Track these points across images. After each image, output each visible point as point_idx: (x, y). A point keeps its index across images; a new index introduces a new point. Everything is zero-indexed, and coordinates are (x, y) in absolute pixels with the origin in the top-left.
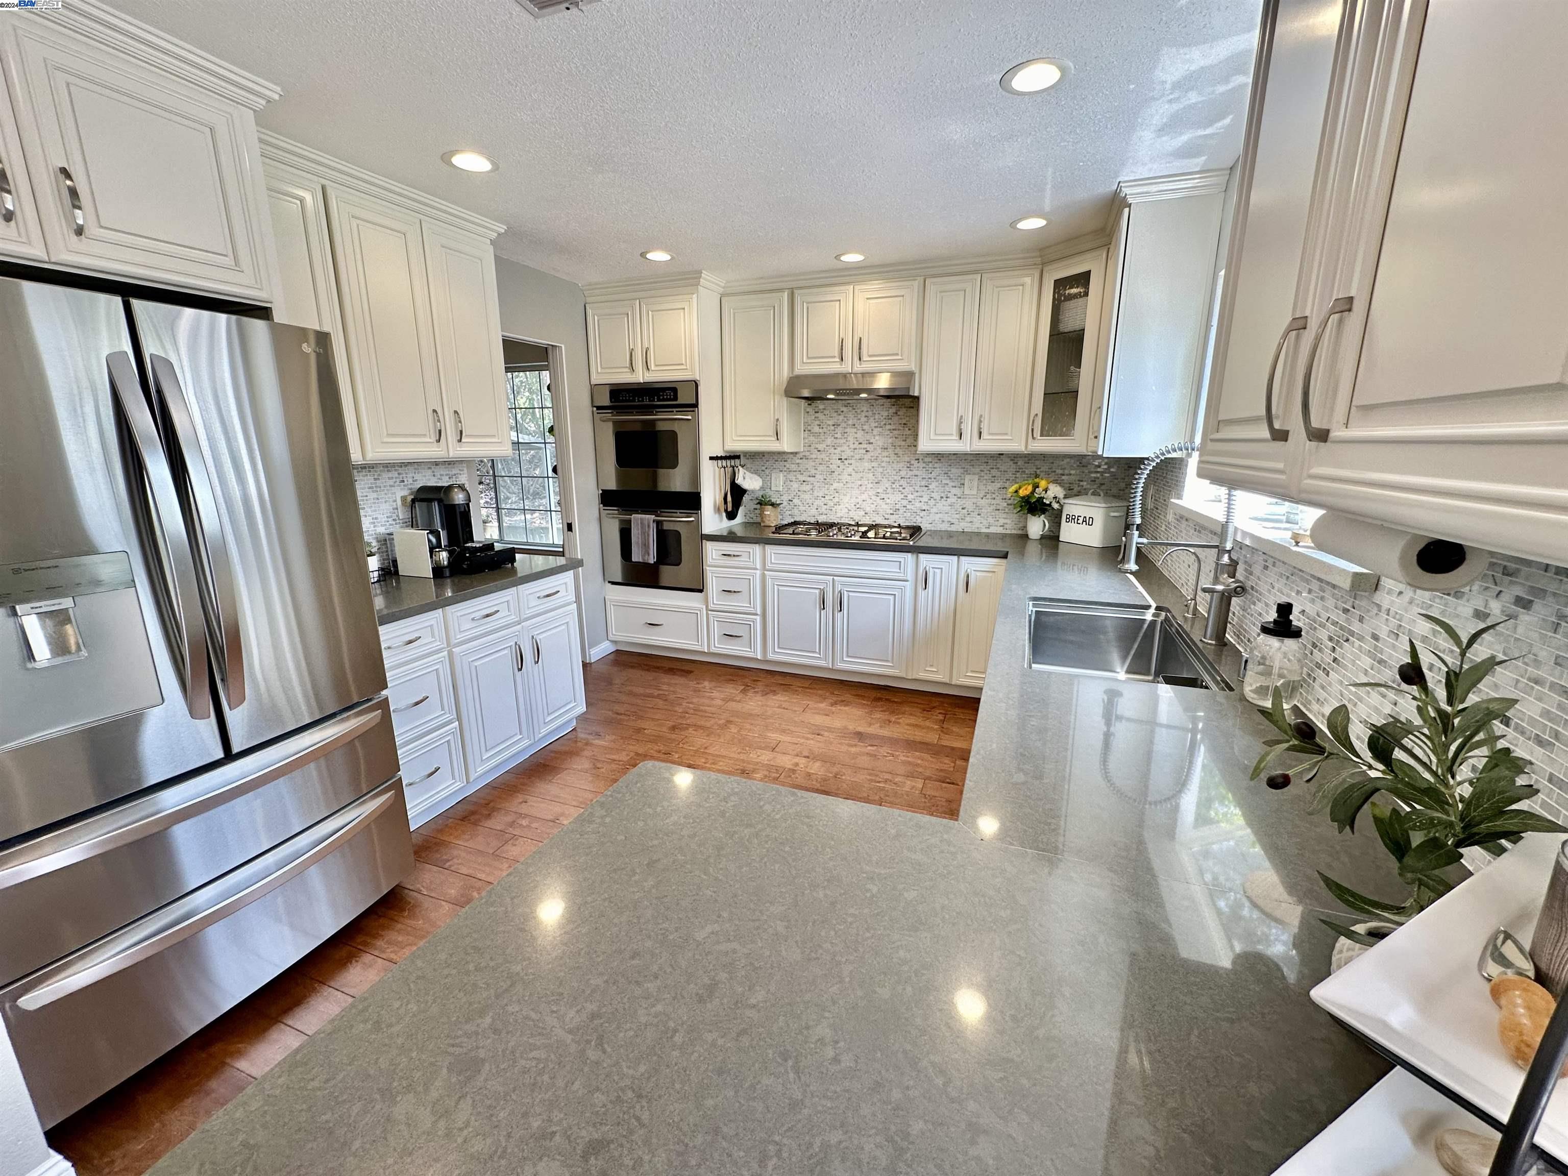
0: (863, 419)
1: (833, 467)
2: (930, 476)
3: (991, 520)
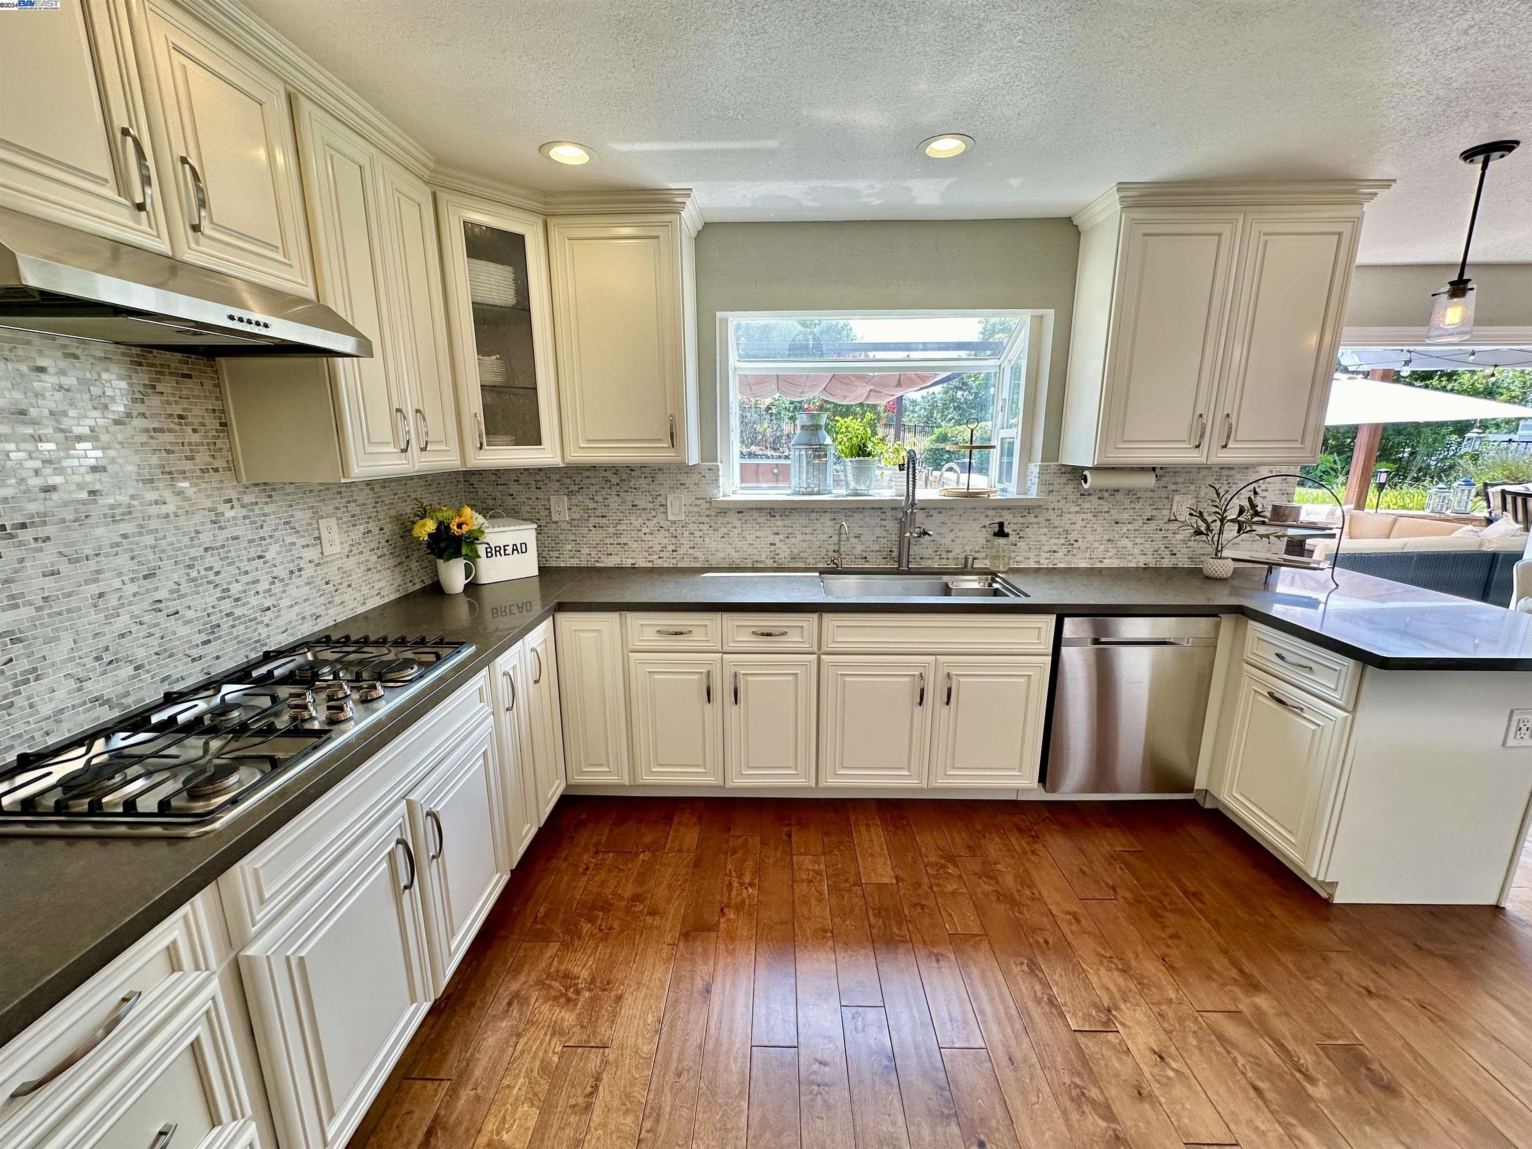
0: (53, 397)
2: (262, 533)
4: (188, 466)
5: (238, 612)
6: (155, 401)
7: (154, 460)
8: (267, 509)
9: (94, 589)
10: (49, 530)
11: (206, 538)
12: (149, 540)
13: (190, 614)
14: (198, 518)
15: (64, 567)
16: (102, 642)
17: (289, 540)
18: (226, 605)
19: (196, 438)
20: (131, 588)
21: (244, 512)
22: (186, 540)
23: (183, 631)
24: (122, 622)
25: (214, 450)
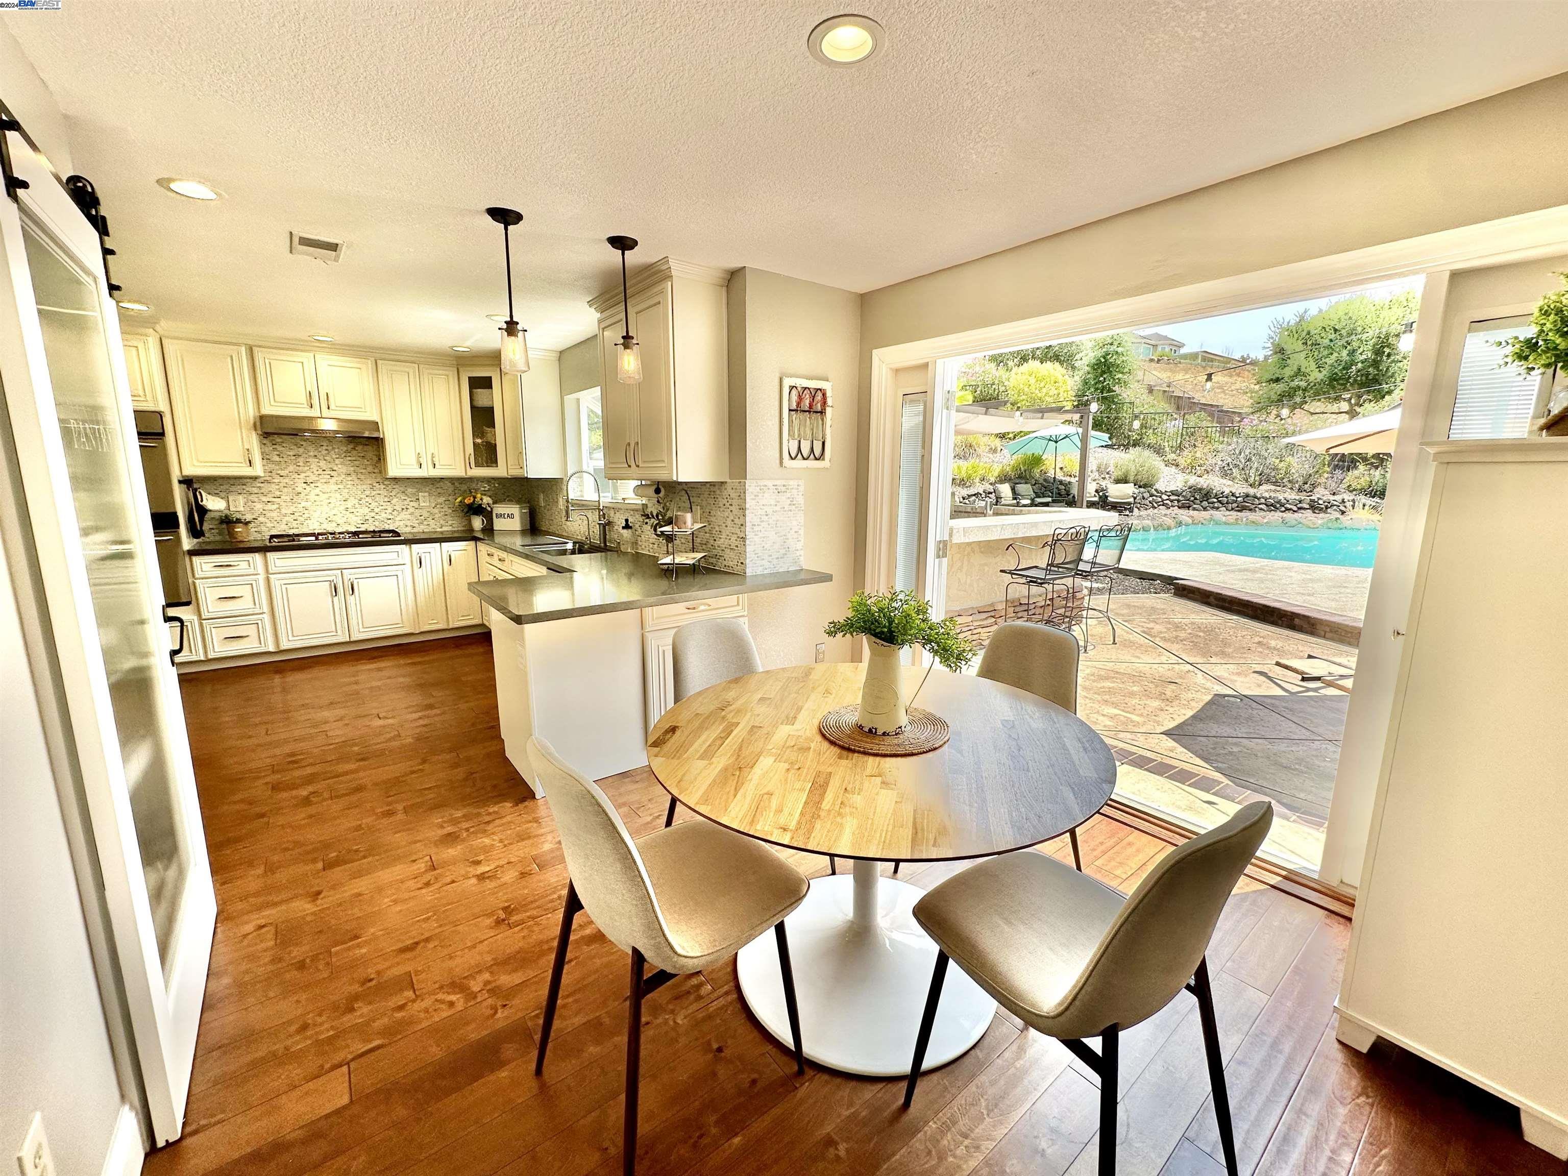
0: (324, 452)
1: (299, 489)
2: (393, 494)
3: (442, 522)
6: (354, 452)
7: (352, 469)
9: (328, 501)
10: (319, 485)
11: (367, 493)
12: (347, 491)
14: (364, 487)
15: (320, 493)
17: (403, 498)
18: (373, 514)
20: (340, 503)
21: (384, 486)
22: (360, 492)
23: (355, 519)
24: (334, 512)
25: (375, 466)
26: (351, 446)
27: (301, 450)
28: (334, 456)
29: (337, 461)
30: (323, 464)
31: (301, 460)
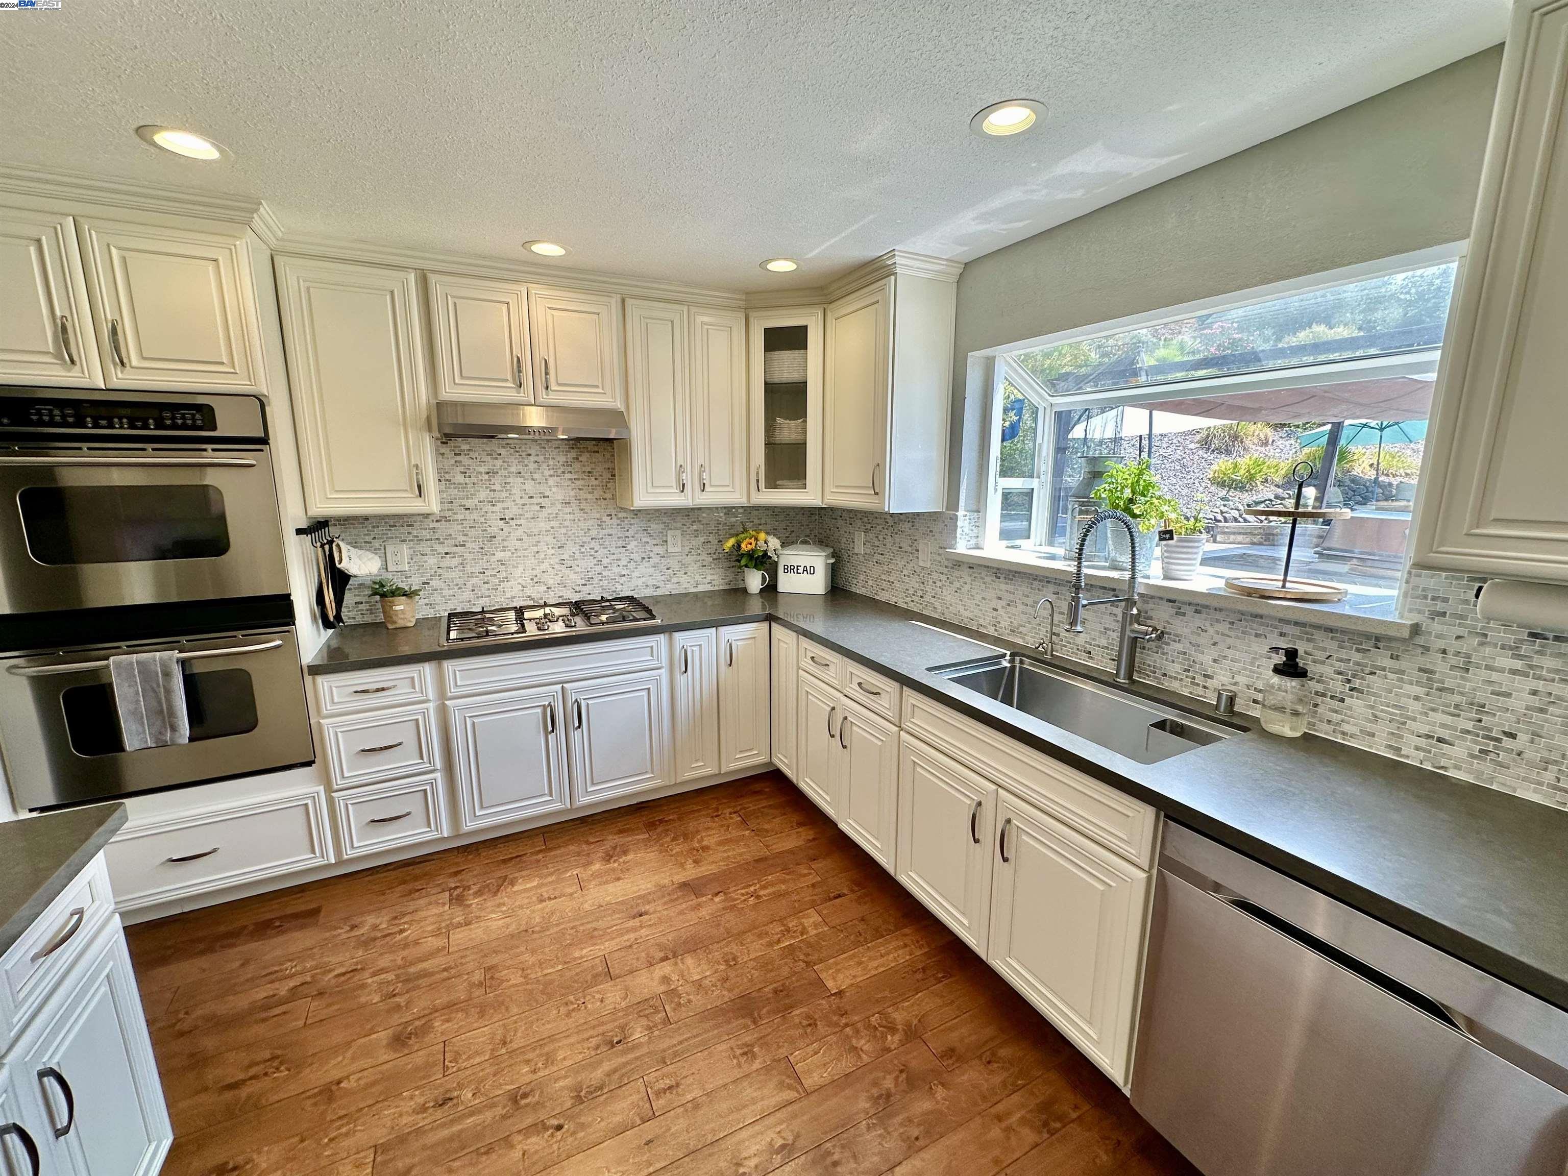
0: (532, 466)
1: (494, 530)
2: (627, 534)
3: (698, 578)
4: (589, 496)
5: (605, 573)
6: (577, 466)
7: (572, 493)
8: (632, 521)
9: (536, 549)
10: (522, 522)
11: (593, 533)
12: (564, 531)
13: (578, 569)
14: (590, 523)
15: (525, 537)
16: (535, 573)
17: (644, 540)
18: (599, 569)
19: (596, 482)
20: (553, 551)
21: (619, 522)
22: (582, 533)
23: (573, 576)
24: (544, 567)
25: (605, 488)
26: (573, 454)
27: (499, 463)
28: (547, 473)
29: (551, 482)
30: (529, 486)
31: (497, 482)
